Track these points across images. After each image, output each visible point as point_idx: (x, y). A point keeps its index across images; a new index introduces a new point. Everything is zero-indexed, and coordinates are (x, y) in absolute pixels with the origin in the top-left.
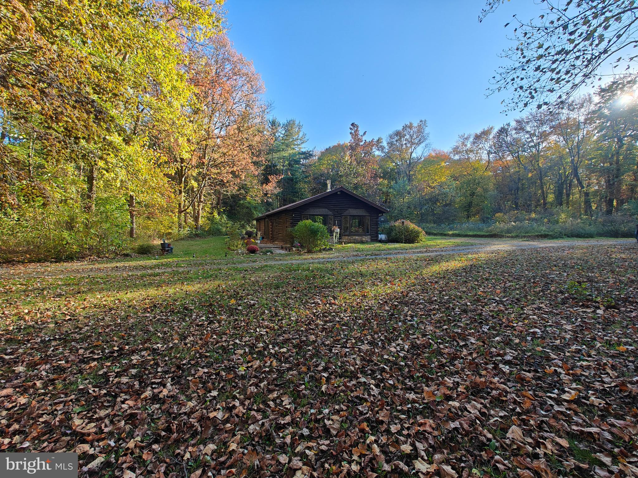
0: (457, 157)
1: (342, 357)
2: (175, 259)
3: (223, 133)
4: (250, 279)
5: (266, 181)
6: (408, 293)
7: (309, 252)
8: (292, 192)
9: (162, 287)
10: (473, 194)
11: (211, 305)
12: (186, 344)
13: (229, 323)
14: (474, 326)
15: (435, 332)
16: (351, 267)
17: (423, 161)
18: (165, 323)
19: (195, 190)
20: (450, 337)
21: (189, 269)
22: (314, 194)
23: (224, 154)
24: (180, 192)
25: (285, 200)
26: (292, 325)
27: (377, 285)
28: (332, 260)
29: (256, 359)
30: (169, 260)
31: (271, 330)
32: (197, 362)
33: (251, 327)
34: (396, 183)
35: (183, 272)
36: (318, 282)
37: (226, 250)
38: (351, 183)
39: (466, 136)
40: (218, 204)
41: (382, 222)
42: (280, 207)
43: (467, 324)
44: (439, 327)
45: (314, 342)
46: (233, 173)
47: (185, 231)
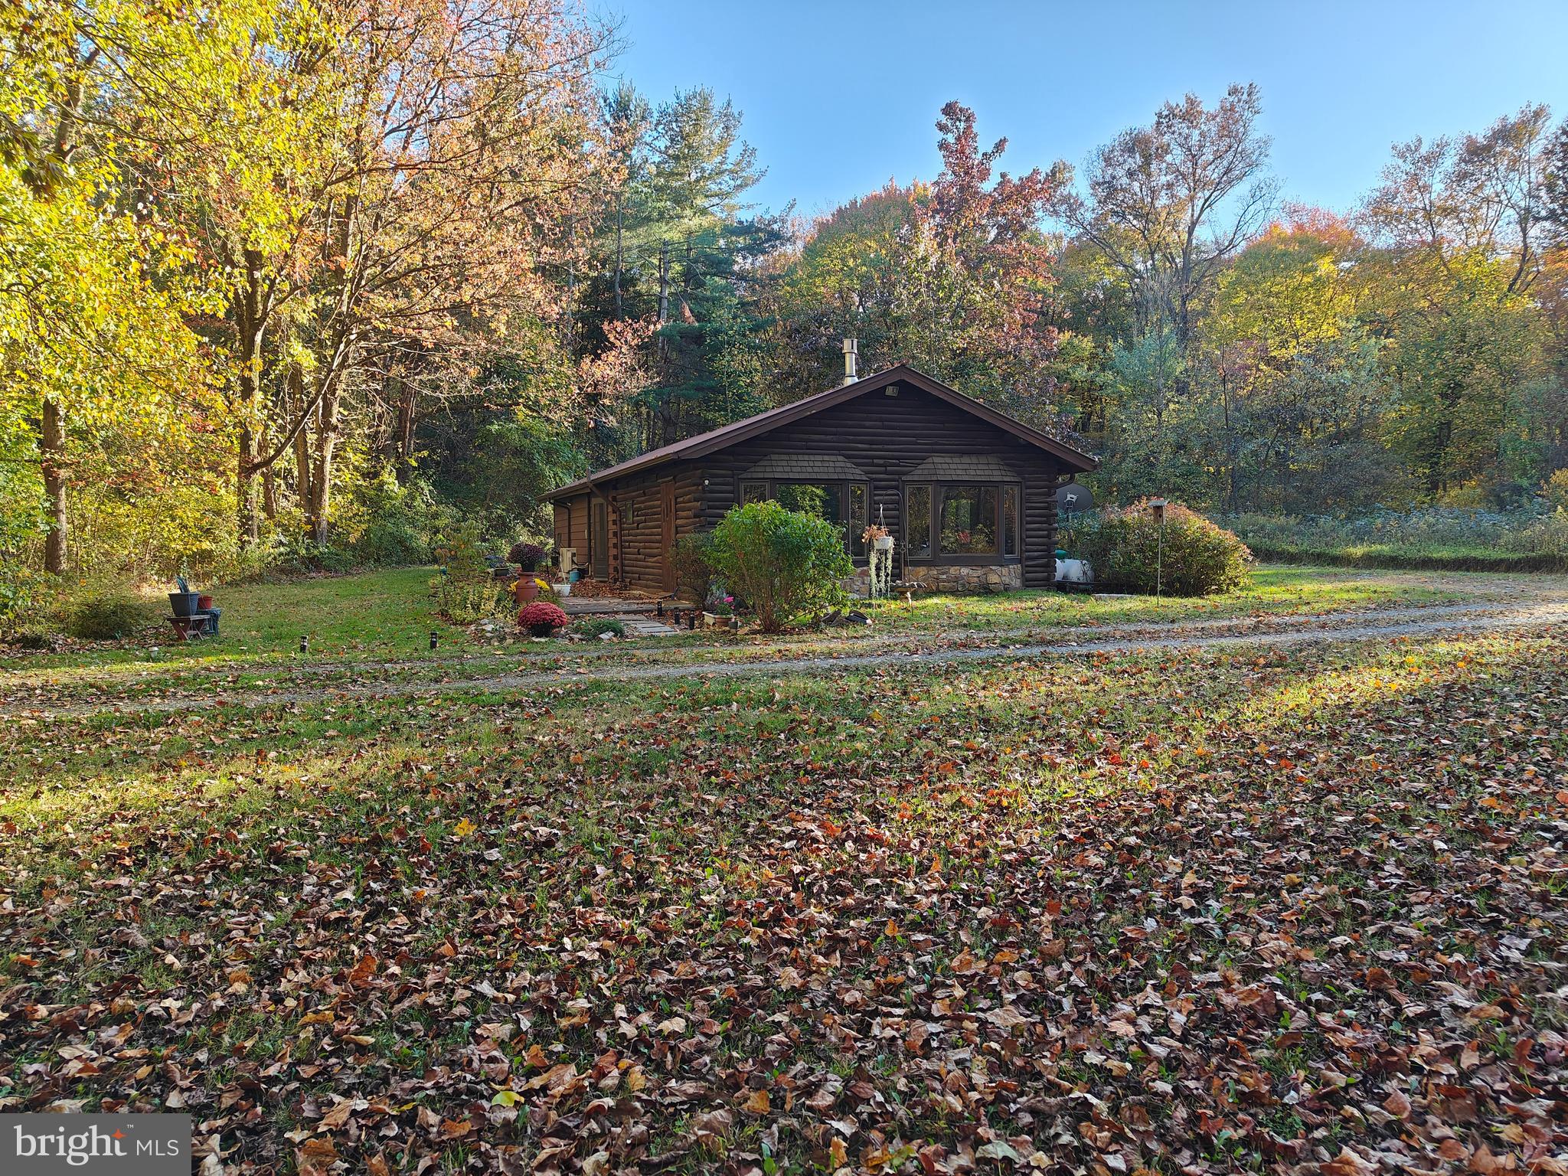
0: (1386, 240)
1: (910, 1055)
2: (231, 659)
3: (417, 150)
4: (530, 740)
5: (593, 343)
6: (1182, 799)
7: (772, 629)
8: (698, 389)
9: (177, 769)
10: (1453, 392)
11: (377, 842)
12: (278, 999)
13: (453, 915)
14: (1466, 936)
15: (1298, 960)
16: (941, 690)
17: (1245, 255)
18: (194, 913)
19: (307, 379)
20: (1361, 981)
21: (286, 698)
22: (789, 394)
23: (424, 236)
24: (247, 391)
25: (668, 421)
26: (706, 926)
27: (1053, 766)
28: (865, 661)
29: (562, 1060)
30: (204, 661)
31: (621, 944)
32: (325, 1071)
33: (541, 932)
34: (1129, 346)
35: (262, 711)
36: (809, 750)
37: (434, 623)
38: (940, 351)
39: (1424, 150)
40: (397, 436)
41: (1070, 506)
42: (653, 448)
43: (1435, 930)
44: (1313, 940)
45: (801, 992)
46: (458, 310)
47: (266, 548)
